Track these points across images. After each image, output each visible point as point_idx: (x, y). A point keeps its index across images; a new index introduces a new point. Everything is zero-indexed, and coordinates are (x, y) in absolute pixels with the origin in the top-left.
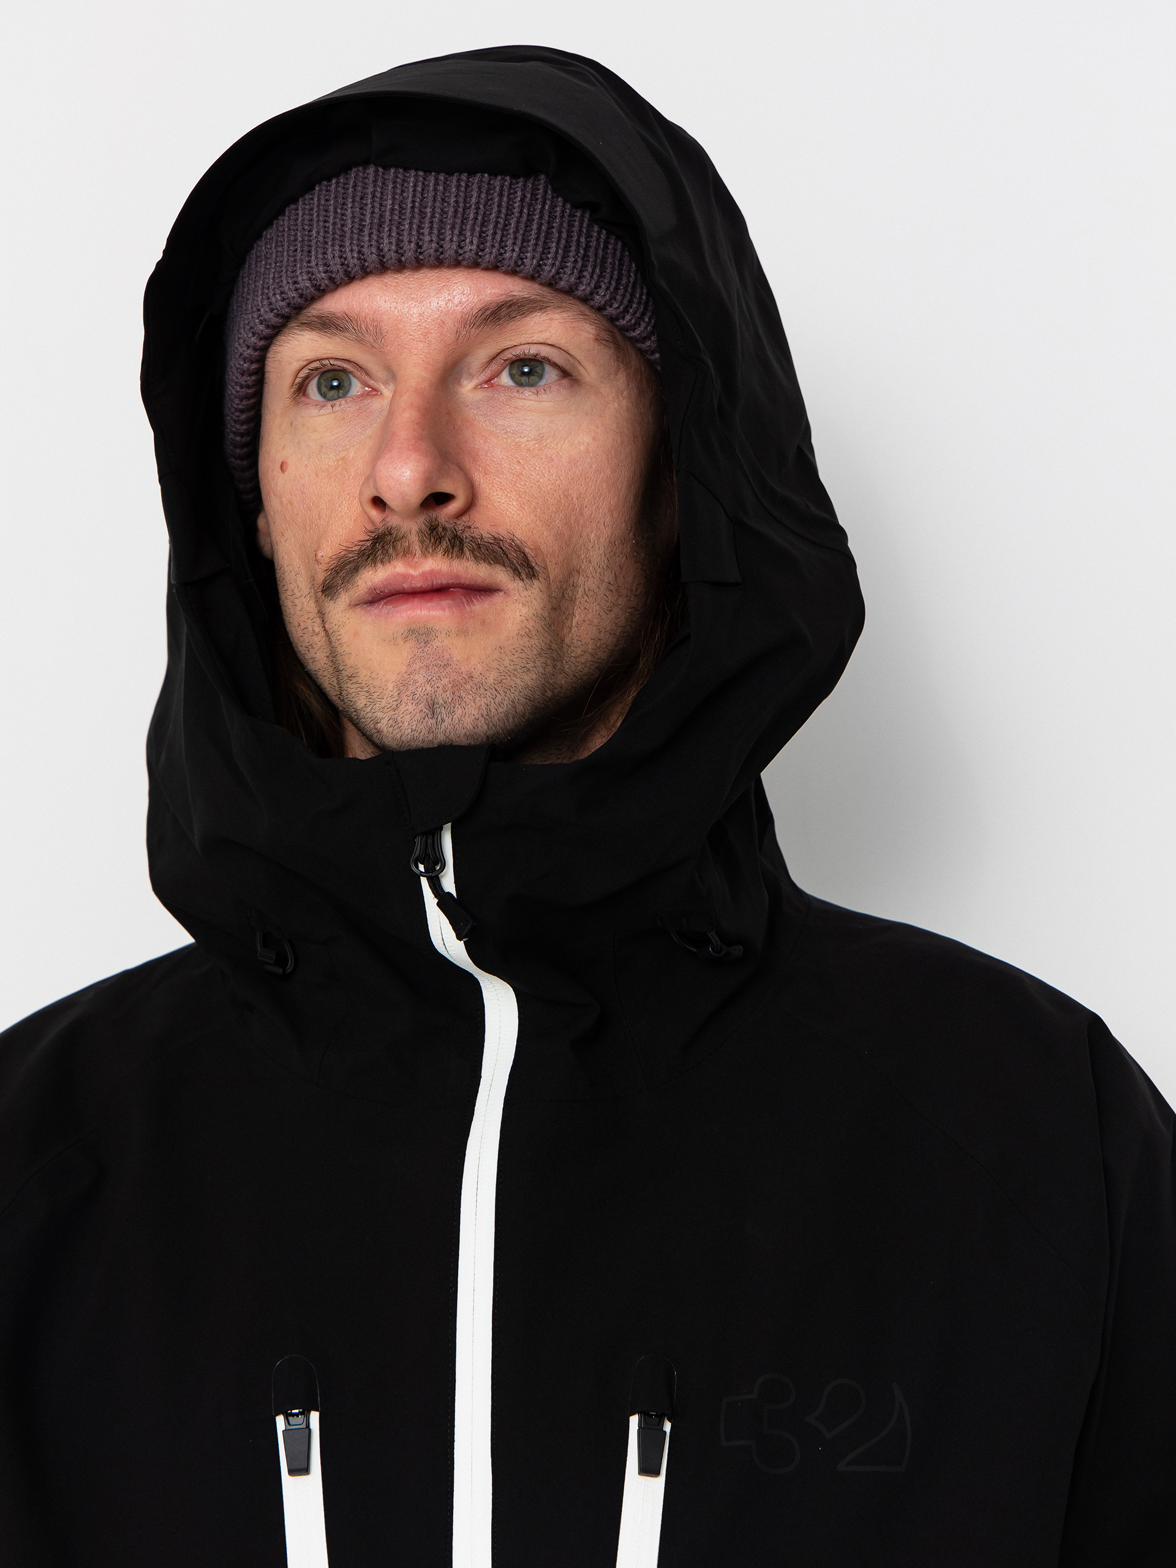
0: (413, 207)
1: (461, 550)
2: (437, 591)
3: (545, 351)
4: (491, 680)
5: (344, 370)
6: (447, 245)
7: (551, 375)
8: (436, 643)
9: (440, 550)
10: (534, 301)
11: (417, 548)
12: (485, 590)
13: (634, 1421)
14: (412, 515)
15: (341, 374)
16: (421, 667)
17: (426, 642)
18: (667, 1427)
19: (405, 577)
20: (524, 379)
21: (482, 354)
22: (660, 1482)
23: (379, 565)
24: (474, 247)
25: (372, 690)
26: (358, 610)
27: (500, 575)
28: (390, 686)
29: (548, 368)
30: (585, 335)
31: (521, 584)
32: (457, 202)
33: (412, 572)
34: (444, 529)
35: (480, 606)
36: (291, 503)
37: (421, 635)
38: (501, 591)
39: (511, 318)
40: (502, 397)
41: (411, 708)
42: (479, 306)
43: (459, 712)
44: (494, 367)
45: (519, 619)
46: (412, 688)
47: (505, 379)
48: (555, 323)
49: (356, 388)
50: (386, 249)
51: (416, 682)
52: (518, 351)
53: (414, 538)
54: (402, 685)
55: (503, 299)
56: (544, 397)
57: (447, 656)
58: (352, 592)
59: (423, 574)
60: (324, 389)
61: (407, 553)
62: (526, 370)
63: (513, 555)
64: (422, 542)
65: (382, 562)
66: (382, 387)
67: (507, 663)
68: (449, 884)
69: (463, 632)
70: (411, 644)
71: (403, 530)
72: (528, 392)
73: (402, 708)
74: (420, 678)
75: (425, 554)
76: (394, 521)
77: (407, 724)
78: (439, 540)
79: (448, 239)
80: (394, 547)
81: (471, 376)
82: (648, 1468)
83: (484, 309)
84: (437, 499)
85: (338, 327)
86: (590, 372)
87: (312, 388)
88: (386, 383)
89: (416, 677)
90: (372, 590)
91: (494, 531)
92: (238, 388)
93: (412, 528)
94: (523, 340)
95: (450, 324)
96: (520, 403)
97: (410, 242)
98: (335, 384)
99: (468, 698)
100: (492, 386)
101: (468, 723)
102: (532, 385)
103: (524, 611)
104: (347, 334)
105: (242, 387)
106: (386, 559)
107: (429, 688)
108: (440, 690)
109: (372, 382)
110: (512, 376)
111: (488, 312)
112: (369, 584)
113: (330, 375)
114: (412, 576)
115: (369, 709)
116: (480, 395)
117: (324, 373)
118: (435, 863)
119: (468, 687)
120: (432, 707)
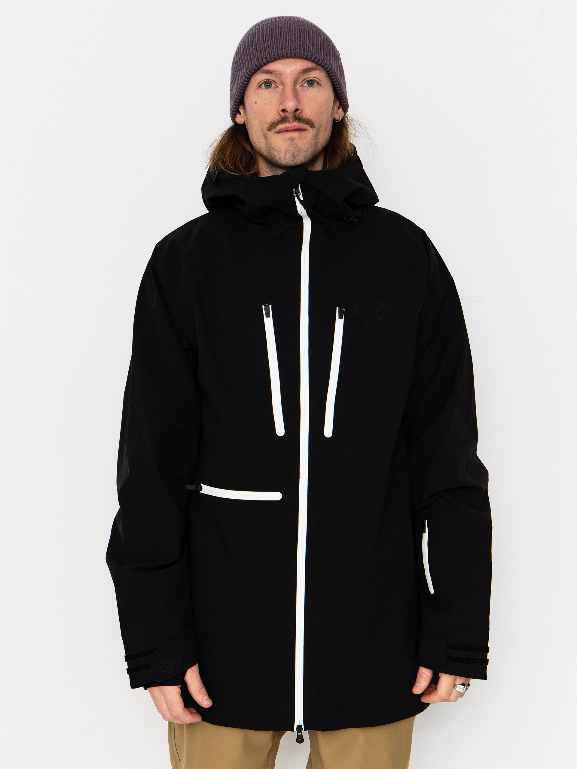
0: (289, 45)
1: (301, 121)
2: (296, 130)
3: (316, 79)
4: (306, 149)
5: (270, 82)
6: (297, 53)
7: (316, 84)
8: (295, 141)
9: (297, 121)
10: (314, 68)
11: (291, 121)
12: (304, 130)
13: (337, 308)
14: (291, 113)
15: (270, 83)
16: (291, 147)
17: (293, 141)
18: (344, 309)
19: (289, 127)
20: (310, 85)
21: (301, 79)
22: (343, 320)
23: (283, 124)
24: (302, 54)
25: (279, 151)
26: (276, 134)
27: (307, 127)
28: (284, 150)
29: (315, 83)
30: (323, 75)
31: (312, 129)
32: (298, 44)
33: (291, 126)
34: (297, 117)
35: (303, 133)
36: (257, 111)
37: (292, 139)
38: (307, 130)
39: (309, 72)
40: (306, 88)
41: (289, 155)
42: (303, 69)
43: (299, 156)
44: (304, 82)
45: (310, 136)
46: (289, 151)
47: (306, 85)
48: (317, 73)
49: (273, 85)
50: (284, 54)
51: (290, 149)
52: (310, 79)
53: (291, 119)
54: (287, 150)
55: (307, 68)
56: (315, 89)
57: (297, 144)
58: (275, 130)
59: (293, 126)
60: (266, 86)
61: (289, 122)
62: (310, 83)
63: (310, 122)
64: (293, 119)
65: (284, 123)
66: (279, 86)
67: (308, 146)
68: (301, 197)
69: (300, 139)
70: (290, 141)
71: (289, 116)
72: (311, 88)
73: (287, 155)
74: (291, 149)
75: (293, 122)
76: (287, 114)
77: (288, 158)
78: (296, 119)
79: (297, 52)
80: (287, 120)
81: (299, 84)
82: (341, 317)
83: (303, 70)
84: (297, 110)
85: (271, 73)
86: (323, 83)
87: (263, 86)
88: (280, 85)
89: (291, 148)
90: (281, 129)
91: (306, 117)
92: (243, 85)
93: (290, 116)
94: (310, 76)
95: (296, 73)
96: (310, 90)
97: (289, 52)
98: (268, 85)
99: (301, 153)
100: (303, 86)
101: (301, 158)
102: (312, 86)
103: (312, 134)
104: (273, 74)
105: (244, 85)
106: (285, 123)
107: (293, 150)
108: (296, 151)
109: (277, 85)
110: (307, 84)
111: (304, 70)
112: (280, 128)
113: (266, 83)
114: (291, 127)
115: (278, 155)
116: (301, 88)
117: (266, 82)
118: (297, 193)
119: (301, 151)
120: (294, 155)
